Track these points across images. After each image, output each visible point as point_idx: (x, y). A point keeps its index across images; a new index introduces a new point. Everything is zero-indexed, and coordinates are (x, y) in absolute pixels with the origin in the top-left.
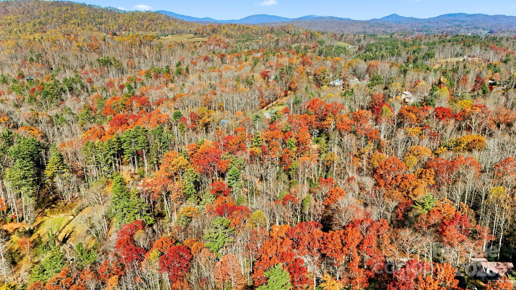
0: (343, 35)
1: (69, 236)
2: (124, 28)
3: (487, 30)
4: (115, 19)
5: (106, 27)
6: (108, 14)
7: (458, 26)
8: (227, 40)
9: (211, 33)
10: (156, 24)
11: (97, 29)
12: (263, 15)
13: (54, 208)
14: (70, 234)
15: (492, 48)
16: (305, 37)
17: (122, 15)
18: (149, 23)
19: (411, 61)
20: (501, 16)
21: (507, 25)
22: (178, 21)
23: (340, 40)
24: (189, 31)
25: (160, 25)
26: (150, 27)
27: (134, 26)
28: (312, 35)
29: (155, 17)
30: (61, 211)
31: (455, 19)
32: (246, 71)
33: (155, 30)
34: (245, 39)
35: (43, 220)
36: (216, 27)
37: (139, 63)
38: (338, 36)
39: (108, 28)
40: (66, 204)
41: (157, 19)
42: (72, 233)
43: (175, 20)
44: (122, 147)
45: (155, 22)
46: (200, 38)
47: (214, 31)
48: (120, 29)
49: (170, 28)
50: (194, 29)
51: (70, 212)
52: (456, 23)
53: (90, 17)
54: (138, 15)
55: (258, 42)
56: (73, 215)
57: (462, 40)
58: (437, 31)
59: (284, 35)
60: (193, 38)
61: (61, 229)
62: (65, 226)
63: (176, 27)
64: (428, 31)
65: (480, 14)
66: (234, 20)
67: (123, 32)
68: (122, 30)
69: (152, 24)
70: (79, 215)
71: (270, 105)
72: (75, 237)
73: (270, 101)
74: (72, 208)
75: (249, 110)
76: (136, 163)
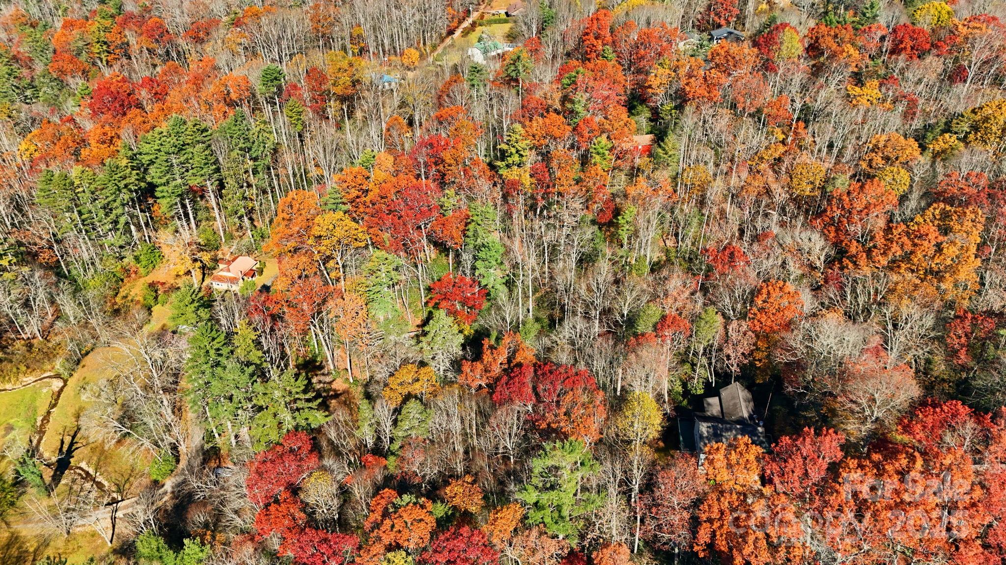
1: (72, 444)
14: (74, 437)
30: (23, 368)
40: (30, 346)
42: (78, 436)
44: (149, 179)
51: (49, 367)
56: (58, 376)
61: (39, 423)
62: (49, 413)
70: (75, 375)
71: (466, 24)
72: (89, 448)
73: (468, 13)
74: (50, 355)
75: (428, 43)
76: (191, 216)
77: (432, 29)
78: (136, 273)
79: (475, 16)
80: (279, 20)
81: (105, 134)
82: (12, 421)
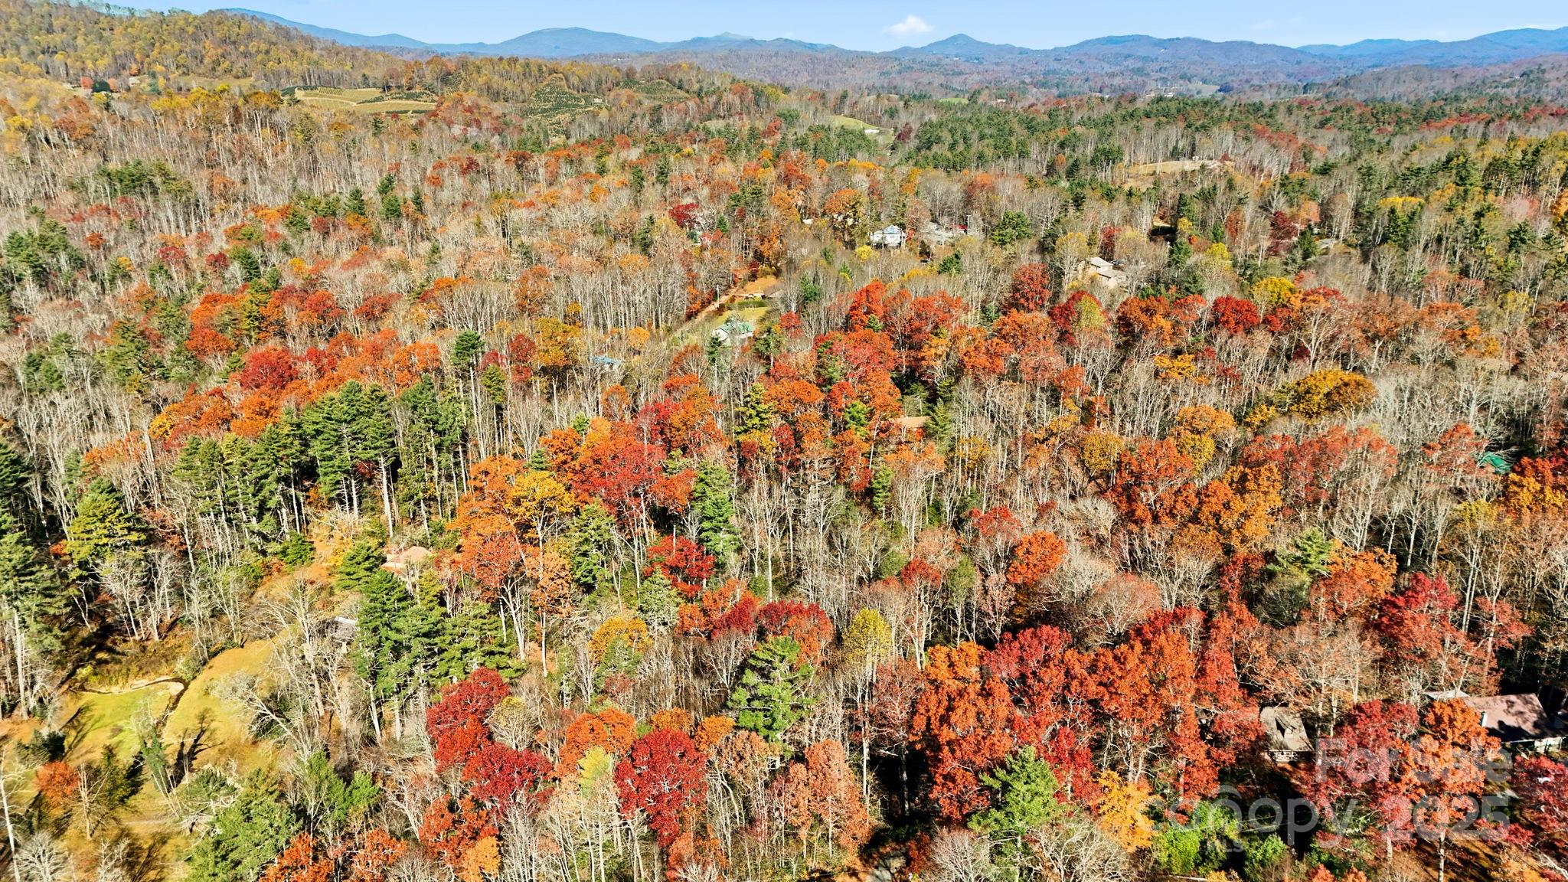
0: (844, 97)
1: (194, 747)
2: (134, 67)
3: (1215, 84)
4: (101, 38)
5: (69, 62)
6: (72, 18)
7: (1139, 71)
8: (498, 108)
9: (438, 85)
10: (246, 55)
11: (37, 69)
12: (576, 29)
13: (106, 662)
14: (197, 739)
15: (1259, 134)
16: (738, 102)
17: (121, 22)
18: (220, 51)
19: (1062, 171)
20: (1242, 43)
21: (1261, 71)
22: (319, 46)
23: (837, 110)
24: (360, 79)
25: (259, 58)
26: (226, 64)
27: (169, 61)
28: (758, 93)
29: (241, 32)
30: (134, 668)
31: (1126, 52)
32: (616, 204)
33: (246, 75)
34: (549, 105)
35: (81, 704)
36: (452, 67)
37: (244, 181)
38: (832, 98)
39: (79, 64)
41: (250, 36)
42: (203, 738)
43: (310, 43)
44: (311, 453)
45: (242, 48)
46: (404, 102)
47: (446, 78)
48: (120, 68)
49: (296, 67)
50: (377, 73)
51: (167, 669)
52: (1131, 63)
53: (8, 29)
54: (181, 23)
55: (595, 115)
56: (178, 680)
57: (1179, 111)
58: (1086, 86)
59: (668, 95)
60: (377, 99)
62: (165, 716)
63: (316, 63)
64: (1064, 85)
65: (1188, 40)
66: (482, 45)
67: (133, 80)
68: (126, 73)
69: (233, 52)
70: (200, 677)
71: (714, 307)
72: (216, 749)
73: (715, 296)
74: (169, 657)
75: (662, 325)
76: (355, 503)
77: (667, 309)
78: (279, 570)
79: (724, 299)
80: (478, 293)
81: (262, 403)
82: (121, 723)
